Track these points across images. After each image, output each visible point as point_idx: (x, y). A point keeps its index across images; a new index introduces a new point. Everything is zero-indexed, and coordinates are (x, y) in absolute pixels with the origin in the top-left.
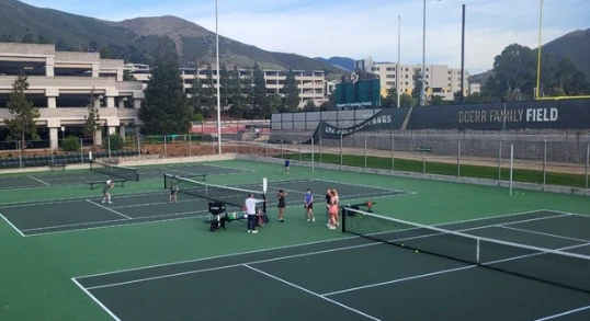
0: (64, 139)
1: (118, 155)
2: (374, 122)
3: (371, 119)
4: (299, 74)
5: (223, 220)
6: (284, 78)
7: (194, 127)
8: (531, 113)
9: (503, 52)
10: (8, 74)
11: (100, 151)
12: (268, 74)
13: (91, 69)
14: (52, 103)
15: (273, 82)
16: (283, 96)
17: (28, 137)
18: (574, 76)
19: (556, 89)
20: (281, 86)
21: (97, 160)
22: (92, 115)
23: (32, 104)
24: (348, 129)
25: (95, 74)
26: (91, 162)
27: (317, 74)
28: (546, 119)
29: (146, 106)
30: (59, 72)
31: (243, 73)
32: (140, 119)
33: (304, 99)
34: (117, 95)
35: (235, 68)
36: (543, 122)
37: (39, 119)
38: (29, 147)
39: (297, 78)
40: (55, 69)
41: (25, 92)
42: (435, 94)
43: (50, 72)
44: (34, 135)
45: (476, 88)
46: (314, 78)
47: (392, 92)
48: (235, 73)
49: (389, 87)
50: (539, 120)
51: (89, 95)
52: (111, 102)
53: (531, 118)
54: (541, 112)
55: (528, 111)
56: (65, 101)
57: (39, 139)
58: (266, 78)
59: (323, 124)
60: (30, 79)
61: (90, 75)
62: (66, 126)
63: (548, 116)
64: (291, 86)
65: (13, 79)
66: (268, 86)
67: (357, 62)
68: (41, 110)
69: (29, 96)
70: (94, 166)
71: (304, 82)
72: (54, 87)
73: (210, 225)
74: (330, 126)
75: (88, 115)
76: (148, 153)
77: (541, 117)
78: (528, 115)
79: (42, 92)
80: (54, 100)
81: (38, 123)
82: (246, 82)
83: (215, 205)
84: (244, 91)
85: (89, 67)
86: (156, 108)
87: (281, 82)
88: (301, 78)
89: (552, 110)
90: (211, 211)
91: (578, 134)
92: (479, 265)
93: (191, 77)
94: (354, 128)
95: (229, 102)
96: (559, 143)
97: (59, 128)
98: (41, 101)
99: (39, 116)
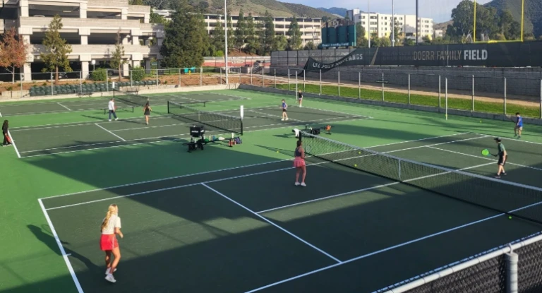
0: (94, 71)
1: (140, 84)
2: (350, 59)
3: (347, 56)
4: (301, 20)
5: (200, 142)
6: (289, 23)
7: (206, 61)
8: (467, 53)
9: (458, 6)
10: (46, 16)
11: (125, 81)
12: (278, 19)
13: (120, 13)
14: (84, 40)
15: (281, 26)
16: (288, 37)
17: (61, 69)
18: (512, 25)
19: (498, 35)
20: (287, 30)
21: (121, 89)
22: (118, 51)
23: (65, 41)
24: (330, 64)
25: (124, 17)
26: (114, 90)
27: (316, 21)
28: (478, 58)
29: (166, 44)
30: (91, 15)
31: (256, 19)
32: (161, 54)
33: (306, 40)
34: (141, 34)
35: (250, 14)
36: (477, 60)
37: (71, 54)
38: (64, 77)
39: (299, 23)
40: (88, 12)
41: (59, 31)
42: (408, 37)
43: (83, 14)
44: (66, 67)
45: (439, 33)
46: (313, 23)
47: (375, 35)
48: (250, 18)
49: (372, 31)
50: (473, 59)
51: (115, 34)
52: (136, 41)
53: (467, 57)
54: (475, 53)
55: (465, 52)
56: (95, 39)
57: (70, 70)
58: (275, 23)
59: (311, 60)
60: (64, 21)
61: (120, 18)
62: (97, 60)
63: (480, 56)
64: (294, 30)
65: (50, 19)
66: (276, 30)
67: (347, 12)
68: (74, 47)
69: (63, 35)
70: (117, 94)
71: (306, 26)
72: (87, 27)
73: (187, 147)
74: (316, 62)
75: (115, 50)
76: (166, 83)
77: (475, 57)
78: (465, 55)
79: (76, 31)
80: (86, 38)
81: (69, 58)
82: (258, 26)
83: (196, 129)
84: (257, 33)
85: (119, 11)
86: (174, 45)
87: (287, 26)
88: (304, 23)
89: (483, 51)
90: (192, 134)
91: (503, 70)
92: (401, 182)
93: (214, 21)
94: (334, 63)
95: (246, 42)
96: (489, 78)
97: (90, 62)
98: (74, 39)
99: (71, 51)
